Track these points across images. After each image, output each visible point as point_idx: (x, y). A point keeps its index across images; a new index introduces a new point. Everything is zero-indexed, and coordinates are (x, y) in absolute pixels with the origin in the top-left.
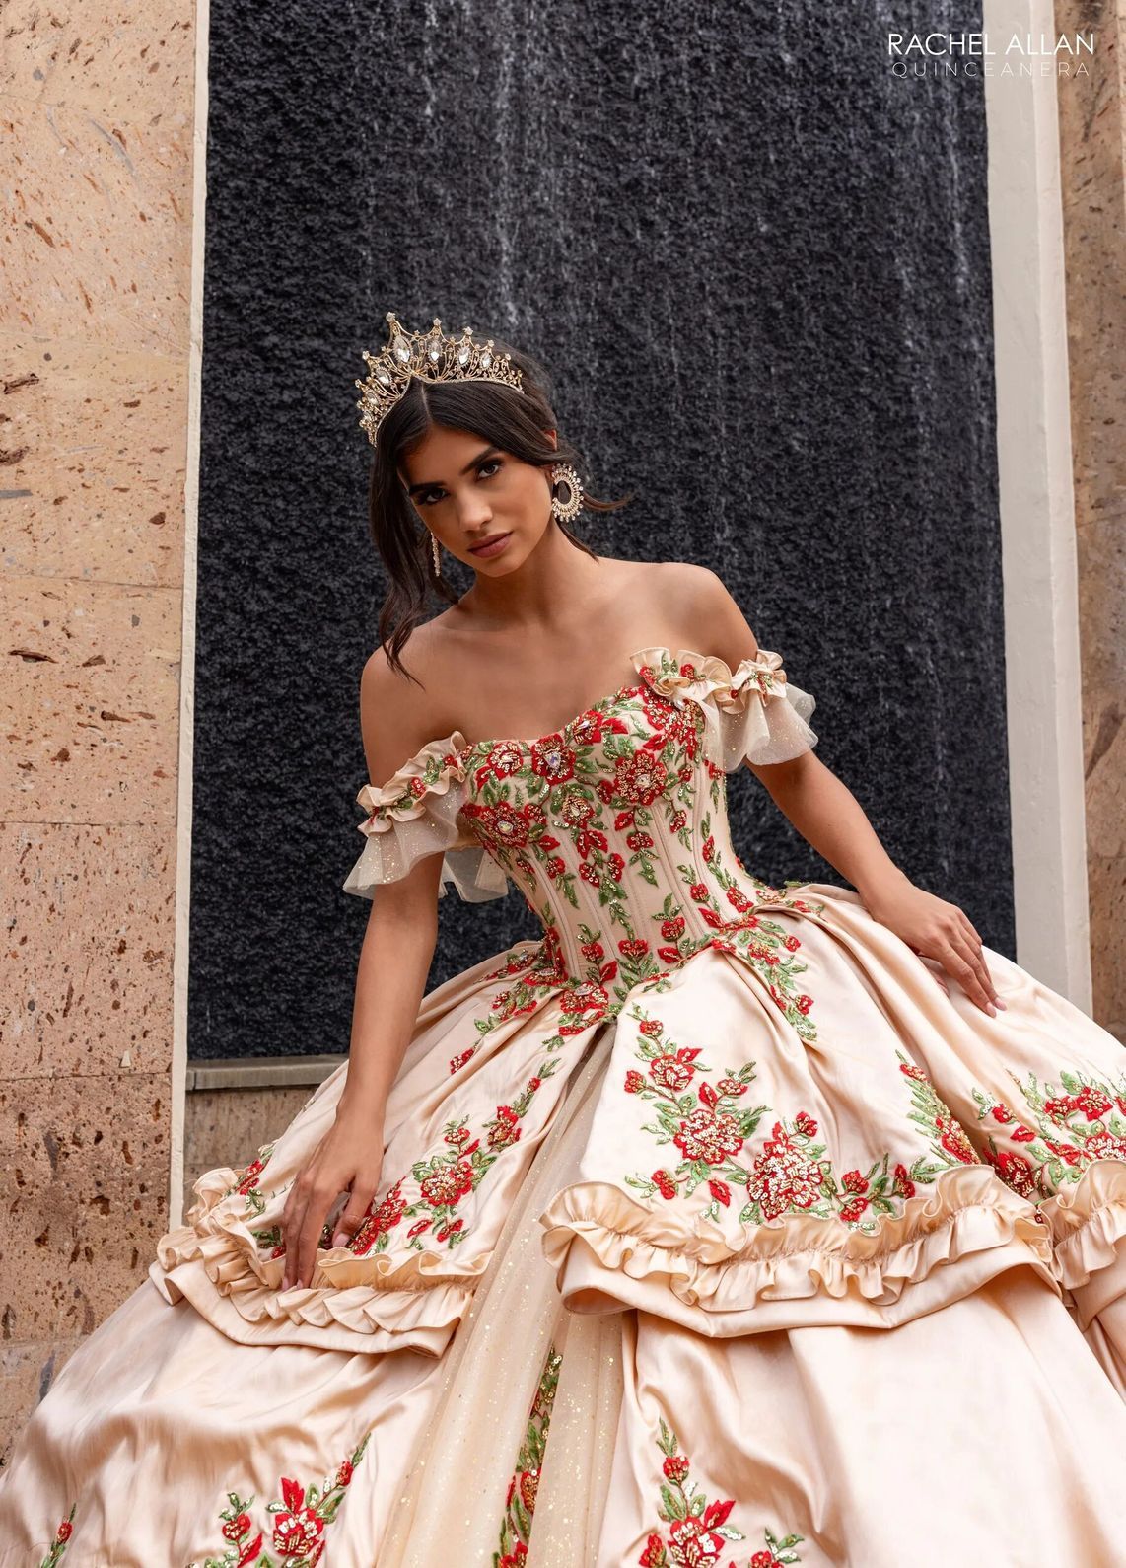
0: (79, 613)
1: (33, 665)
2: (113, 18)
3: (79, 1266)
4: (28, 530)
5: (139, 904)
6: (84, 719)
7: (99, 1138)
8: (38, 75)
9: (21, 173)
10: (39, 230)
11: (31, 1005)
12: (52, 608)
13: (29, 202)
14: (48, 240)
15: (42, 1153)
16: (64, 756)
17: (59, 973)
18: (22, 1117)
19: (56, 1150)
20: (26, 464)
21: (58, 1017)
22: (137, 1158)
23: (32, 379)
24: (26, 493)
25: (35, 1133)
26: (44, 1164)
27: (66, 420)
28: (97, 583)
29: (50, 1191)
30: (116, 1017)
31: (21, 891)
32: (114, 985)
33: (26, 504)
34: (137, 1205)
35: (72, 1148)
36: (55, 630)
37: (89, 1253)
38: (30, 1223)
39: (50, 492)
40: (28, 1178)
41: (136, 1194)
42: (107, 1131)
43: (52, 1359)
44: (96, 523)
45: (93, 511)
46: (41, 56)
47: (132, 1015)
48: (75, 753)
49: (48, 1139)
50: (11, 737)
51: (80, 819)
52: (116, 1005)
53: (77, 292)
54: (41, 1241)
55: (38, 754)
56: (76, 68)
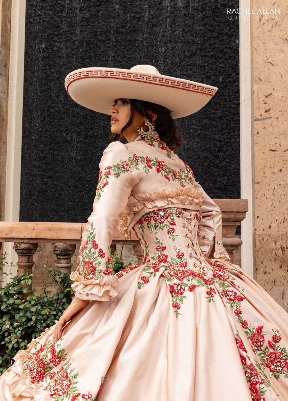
0: (283, 141)
1: (274, 152)
2: (284, 14)
4: (271, 125)
6: (285, 163)
8: (269, 31)
9: (267, 52)
10: (271, 63)
11: (277, 220)
12: (277, 141)
13: (269, 58)
14: (273, 65)
15: (280, 250)
16: (281, 170)
17: (282, 214)
18: (276, 242)
19: (283, 250)
20: (270, 112)
21: (282, 223)
23: (271, 94)
24: (271, 118)
25: (278, 246)
26: (280, 252)
27: (278, 102)
28: (286, 134)
29: (282, 258)
31: (273, 198)
33: (271, 120)
35: (286, 249)
36: (278, 145)
38: (278, 264)
39: (276, 117)
40: (278, 255)
43: (284, 291)
44: (285, 122)
45: (284, 120)
46: (269, 27)
48: (283, 170)
49: (281, 247)
50: (270, 167)
51: (285, 183)
53: (279, 75)
54: (281, 267)
55: (275, 171)
56: (277, 28)
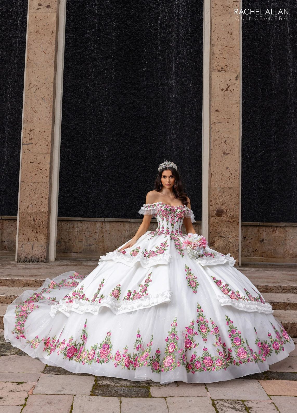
3: (36, 234)
5: (44, 192)
7: (39, 220)
22: (44, 222)
30: (41, 205)
32: (41, 202)
34: (43, 228)
37: (38, 233)
41: (43, 226)
42: (40, 219)
47: (43, 205)
52: (41, 204)
